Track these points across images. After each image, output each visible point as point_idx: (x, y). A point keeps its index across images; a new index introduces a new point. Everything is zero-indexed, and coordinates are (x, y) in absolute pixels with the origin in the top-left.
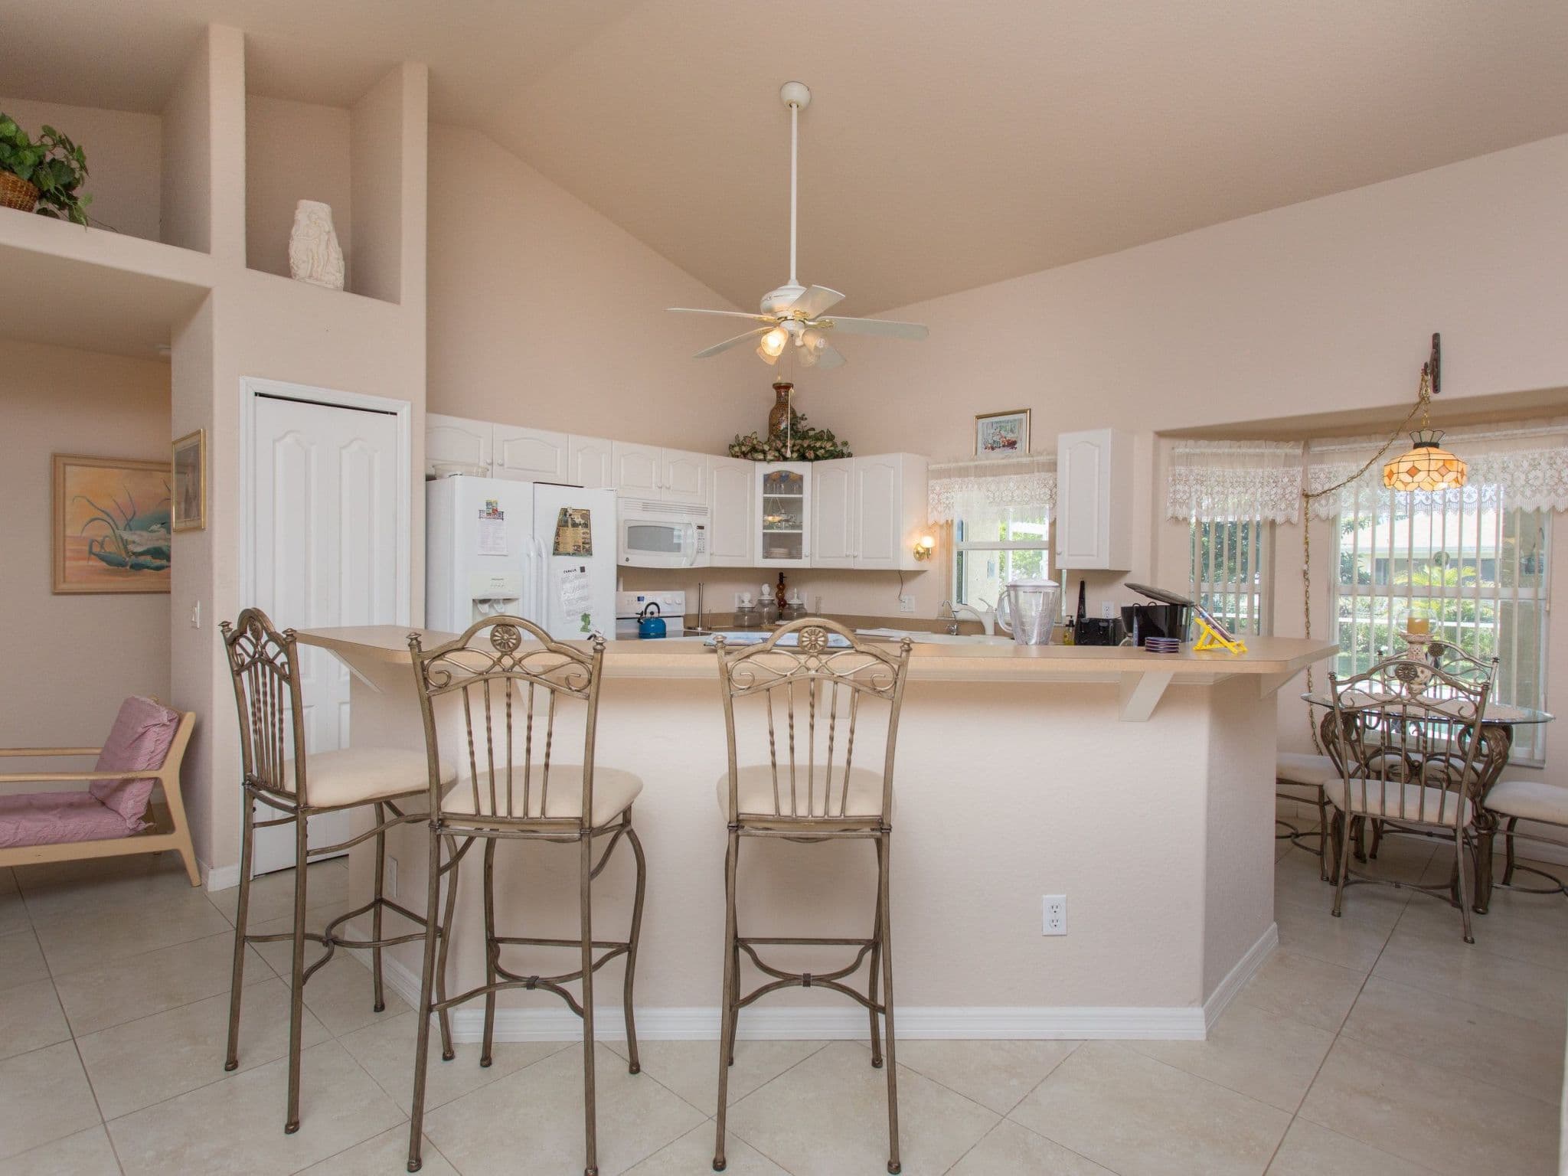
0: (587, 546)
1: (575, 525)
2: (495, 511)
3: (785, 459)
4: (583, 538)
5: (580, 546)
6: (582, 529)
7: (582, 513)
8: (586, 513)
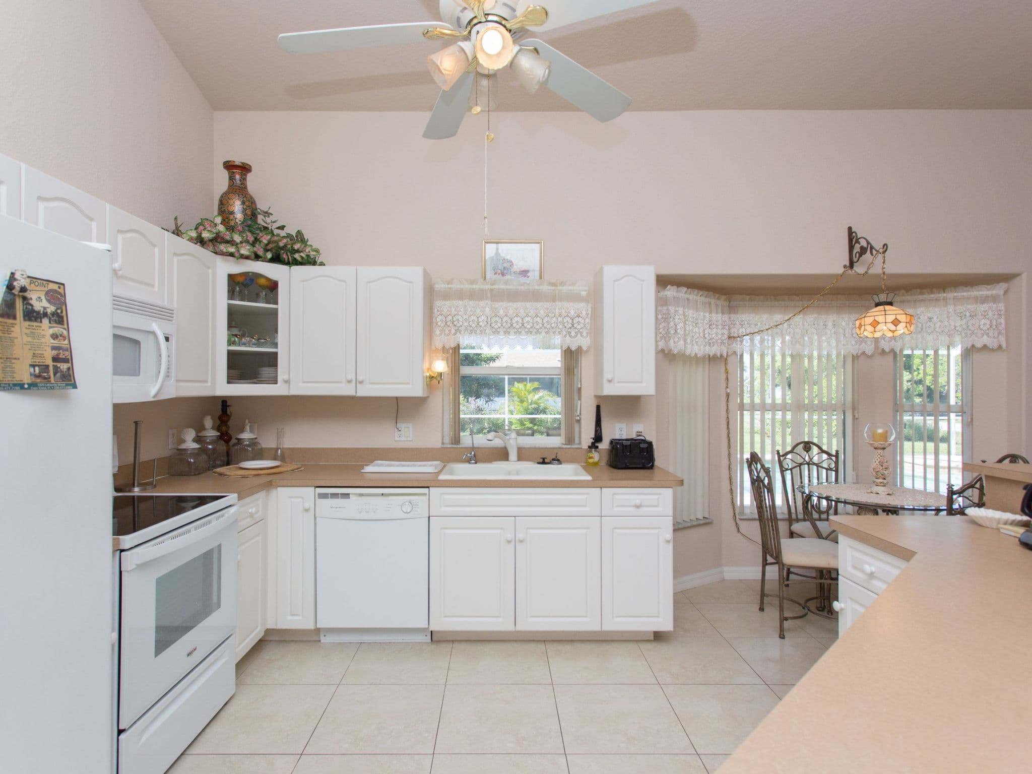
0: (64, 367)
3: (259, 258)
4: (54, 348)
5: (48, 366)
6: (50, 325)
7: (49, 289)
8: (58, 289)
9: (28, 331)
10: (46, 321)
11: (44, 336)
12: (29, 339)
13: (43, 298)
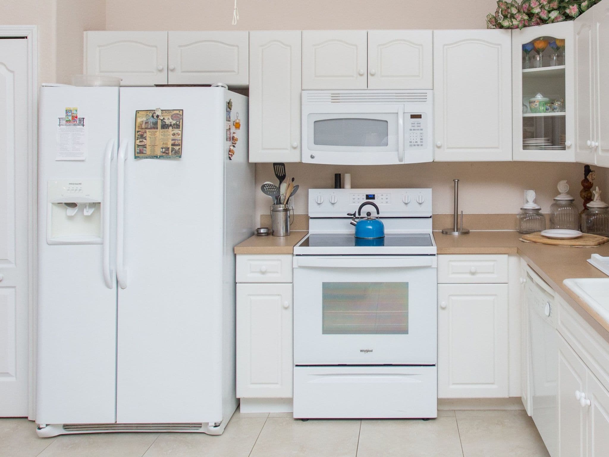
0: (177, 148)
1: (165, 126)
2: (75, 118)
3: (543, 21)
4: (173, 140)
5: (169, 148)
6: (173, 130)
7: (173, 113)
8: (179, 113)
9: (162, 134)
10: (171, 128)
11: (169, 135)
12: (163, 137)
13: (170, 118)
